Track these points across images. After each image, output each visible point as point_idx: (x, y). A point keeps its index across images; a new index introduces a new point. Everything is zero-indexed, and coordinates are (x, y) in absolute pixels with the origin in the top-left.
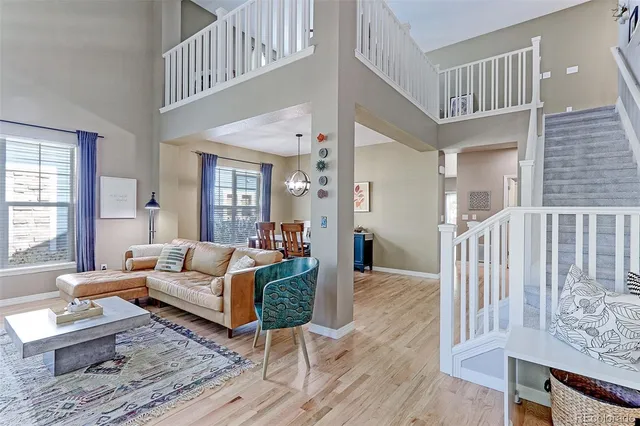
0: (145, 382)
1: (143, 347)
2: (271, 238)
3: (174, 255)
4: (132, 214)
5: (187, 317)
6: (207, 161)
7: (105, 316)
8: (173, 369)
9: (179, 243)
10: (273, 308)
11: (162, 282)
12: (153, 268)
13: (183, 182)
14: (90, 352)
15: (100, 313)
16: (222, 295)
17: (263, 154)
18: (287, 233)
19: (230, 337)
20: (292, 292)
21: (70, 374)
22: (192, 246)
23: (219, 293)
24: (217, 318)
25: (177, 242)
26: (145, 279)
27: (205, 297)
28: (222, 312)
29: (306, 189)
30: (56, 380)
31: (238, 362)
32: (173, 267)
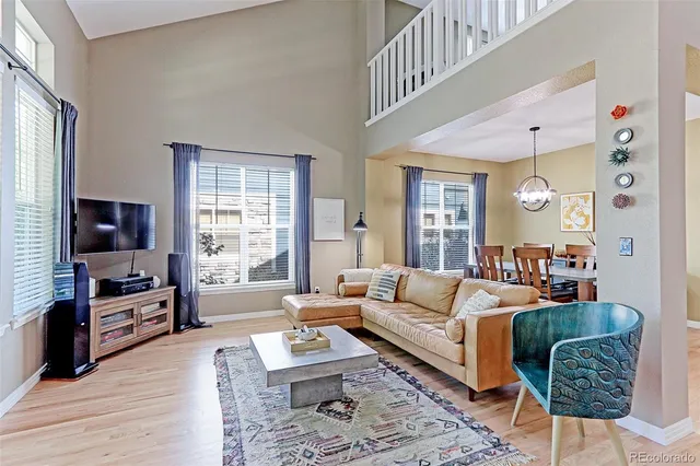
0: (382, 445)
1: (369, 390)
2: (498, 265)
3: (385, 282)
4: (340, 236)
5: (406, 358)
6: (412, 174)
7: (332, 350)
8: (410, 433)
9: (389, 268)
10: (568, 381)
11: (378, 313)
12: (364, 295)
13: (388, 201)
14: (320, 389)
15: (327, 345)
16: (462, 342)
17: (475, 161)
18: (524, 261)
19: (472, 399)
20: (601, 360)
21: (303, 410)
22: (405, 273)
23: (459, 340)
24: (457, 373)
25: (386, 267)
26: (359, 308)
27: (435, 340)
28: (463, 365)
29: (547, 201)
30: (292, 413)
31: (497, 445)
32: (385, 296)
